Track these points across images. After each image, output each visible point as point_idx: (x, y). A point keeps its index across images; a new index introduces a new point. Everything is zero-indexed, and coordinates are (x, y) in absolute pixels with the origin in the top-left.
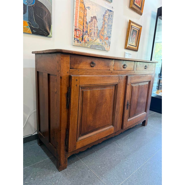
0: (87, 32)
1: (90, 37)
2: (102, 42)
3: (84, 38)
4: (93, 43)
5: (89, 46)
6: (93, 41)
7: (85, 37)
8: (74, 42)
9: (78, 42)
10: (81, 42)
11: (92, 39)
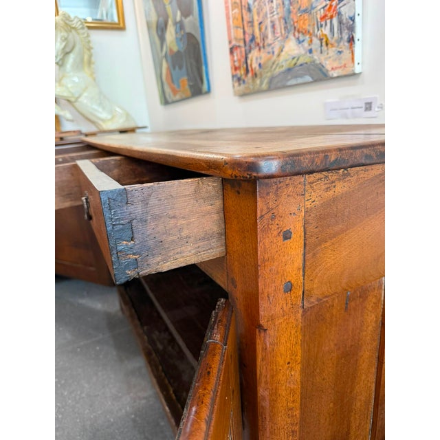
0: (253, 39)
1: (262, 49)
2: (306, 44)
4: (274, 67)
5: (264, 86)
6: (275, 58)
7: (252, 61)
8: (234, 86)
9: (240, 85)
10: (246, 80)
11: (269, 53)
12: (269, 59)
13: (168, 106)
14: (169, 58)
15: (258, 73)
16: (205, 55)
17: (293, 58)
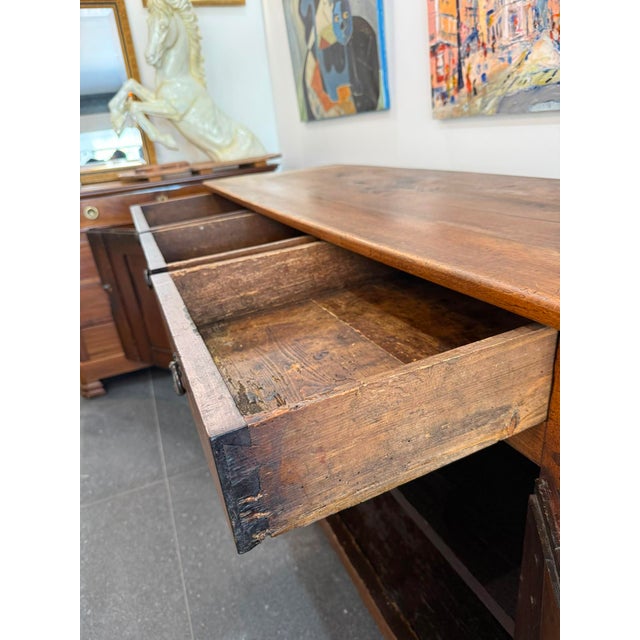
0: (474, 36)
1: (490, 53)
3: (464, 70)
4: (509, 82)
5: (489, 109)
6: (512, 67)
7: (469, 69)
8: (433, 105)
9: (445, 103)
10: (456, 97)
11: (502, 59)
12: (501, 70)
13: (313, 125)
14: (320, 53)
15: (479, 88)
16: (384, 52)
17: (546, 72)
